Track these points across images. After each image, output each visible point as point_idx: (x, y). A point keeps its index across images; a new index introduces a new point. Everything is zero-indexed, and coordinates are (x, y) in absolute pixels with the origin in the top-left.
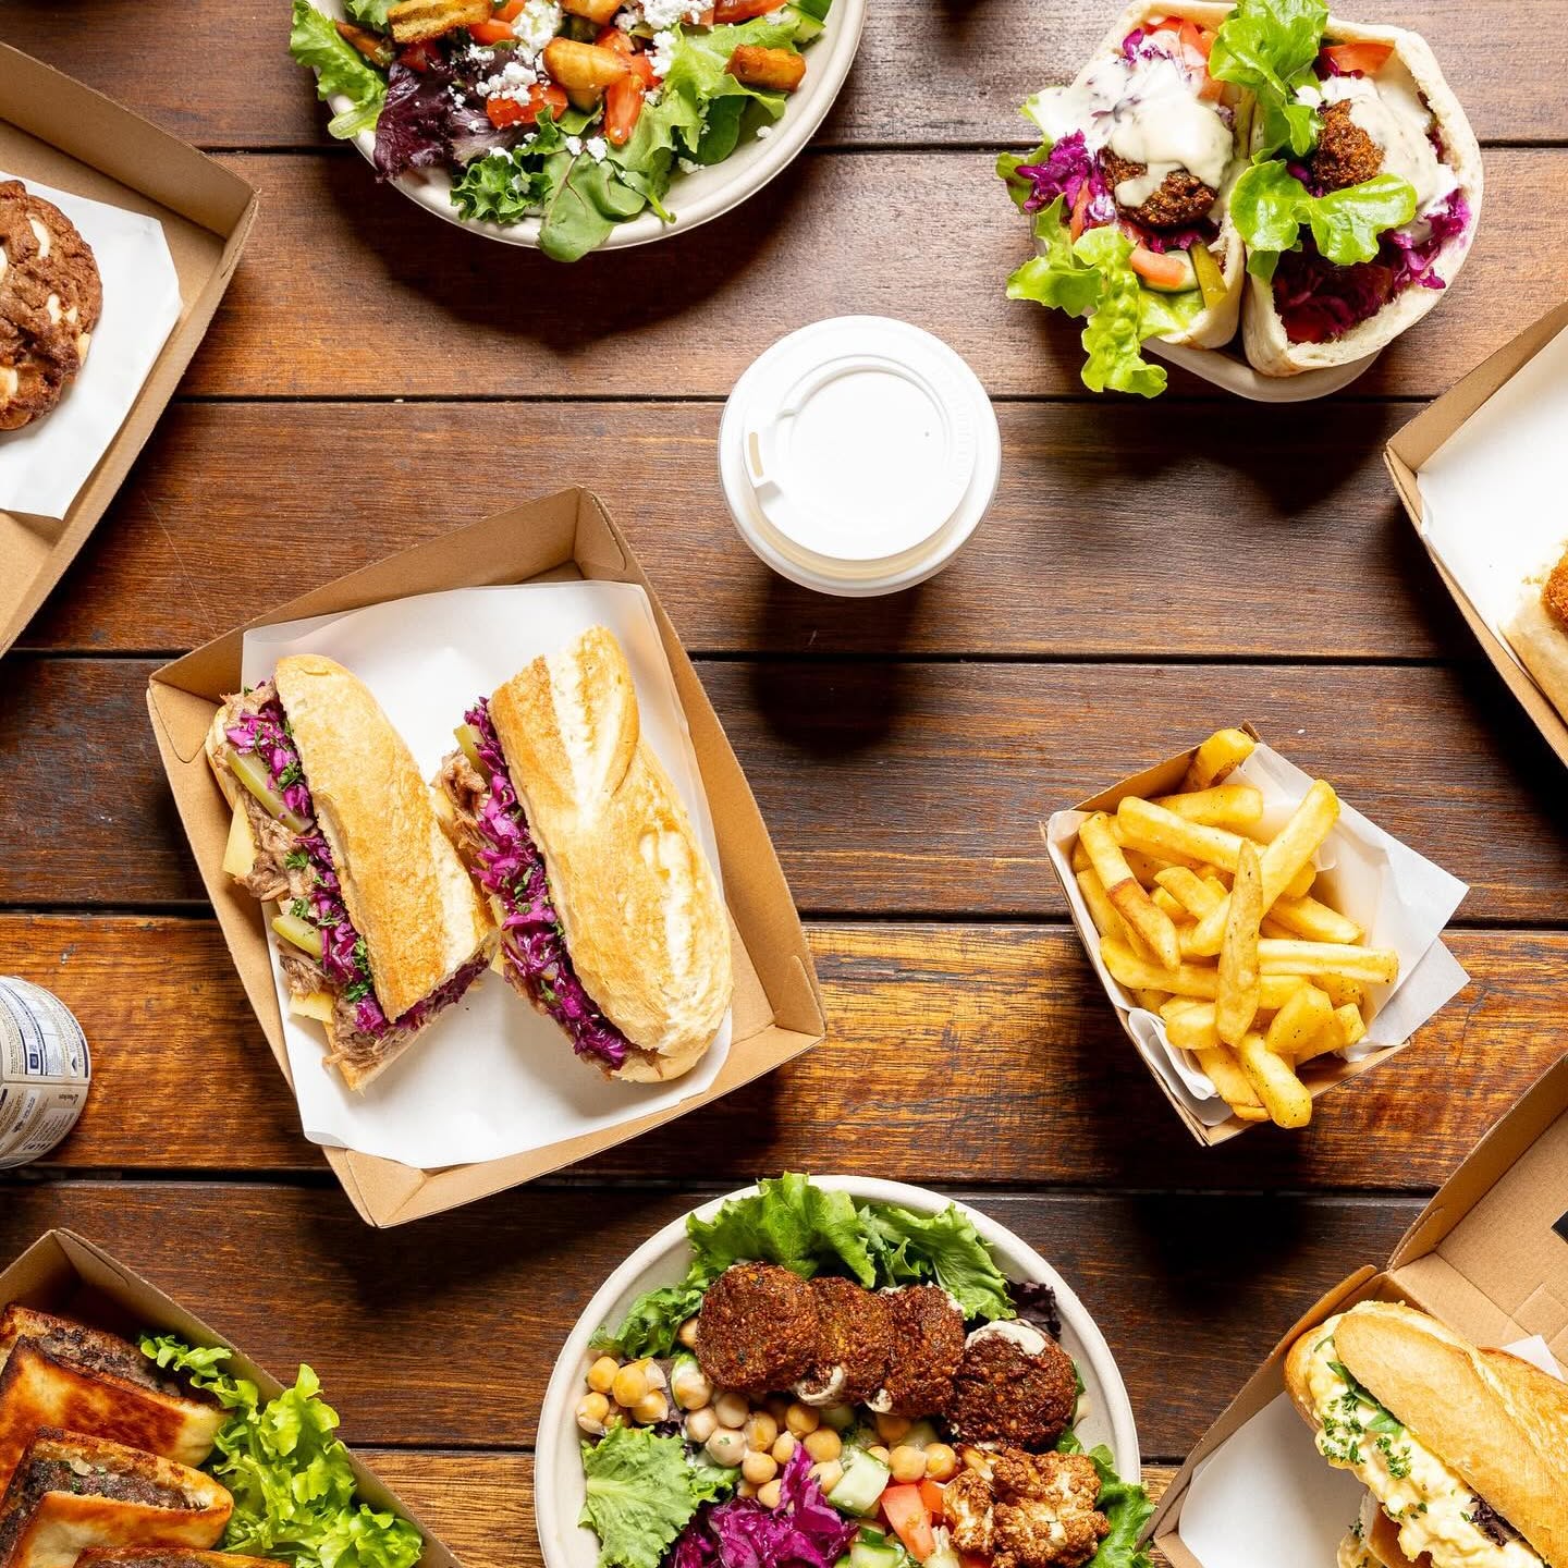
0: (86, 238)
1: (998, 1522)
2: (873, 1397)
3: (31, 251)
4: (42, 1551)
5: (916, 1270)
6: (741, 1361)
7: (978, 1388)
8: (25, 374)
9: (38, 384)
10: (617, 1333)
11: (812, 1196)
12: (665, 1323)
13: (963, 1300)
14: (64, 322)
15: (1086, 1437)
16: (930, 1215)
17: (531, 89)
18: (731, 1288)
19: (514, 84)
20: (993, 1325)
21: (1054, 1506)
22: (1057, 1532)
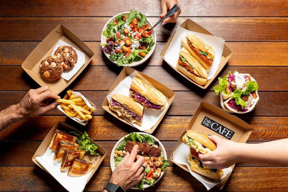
0: (77, 54)
1: (154, 163)
2: (142, 153)
3: (72, 54)
4: (61, 150)
5: (146, 141)
6: (129, 150)
7: (152, 151)
8: (68, 66)
9: (69, 67)
10: (118, 148)
11: (136, 134)
12: (122, 147)
13: (150, 143)
14: (73, 62)
15: (162, 156)
16: (147, 135)
17: (120, 49)
18: (128, 143)
19: (118, 48)
20: (153, 145)
21: (159, 161)
22: (159, 164)
